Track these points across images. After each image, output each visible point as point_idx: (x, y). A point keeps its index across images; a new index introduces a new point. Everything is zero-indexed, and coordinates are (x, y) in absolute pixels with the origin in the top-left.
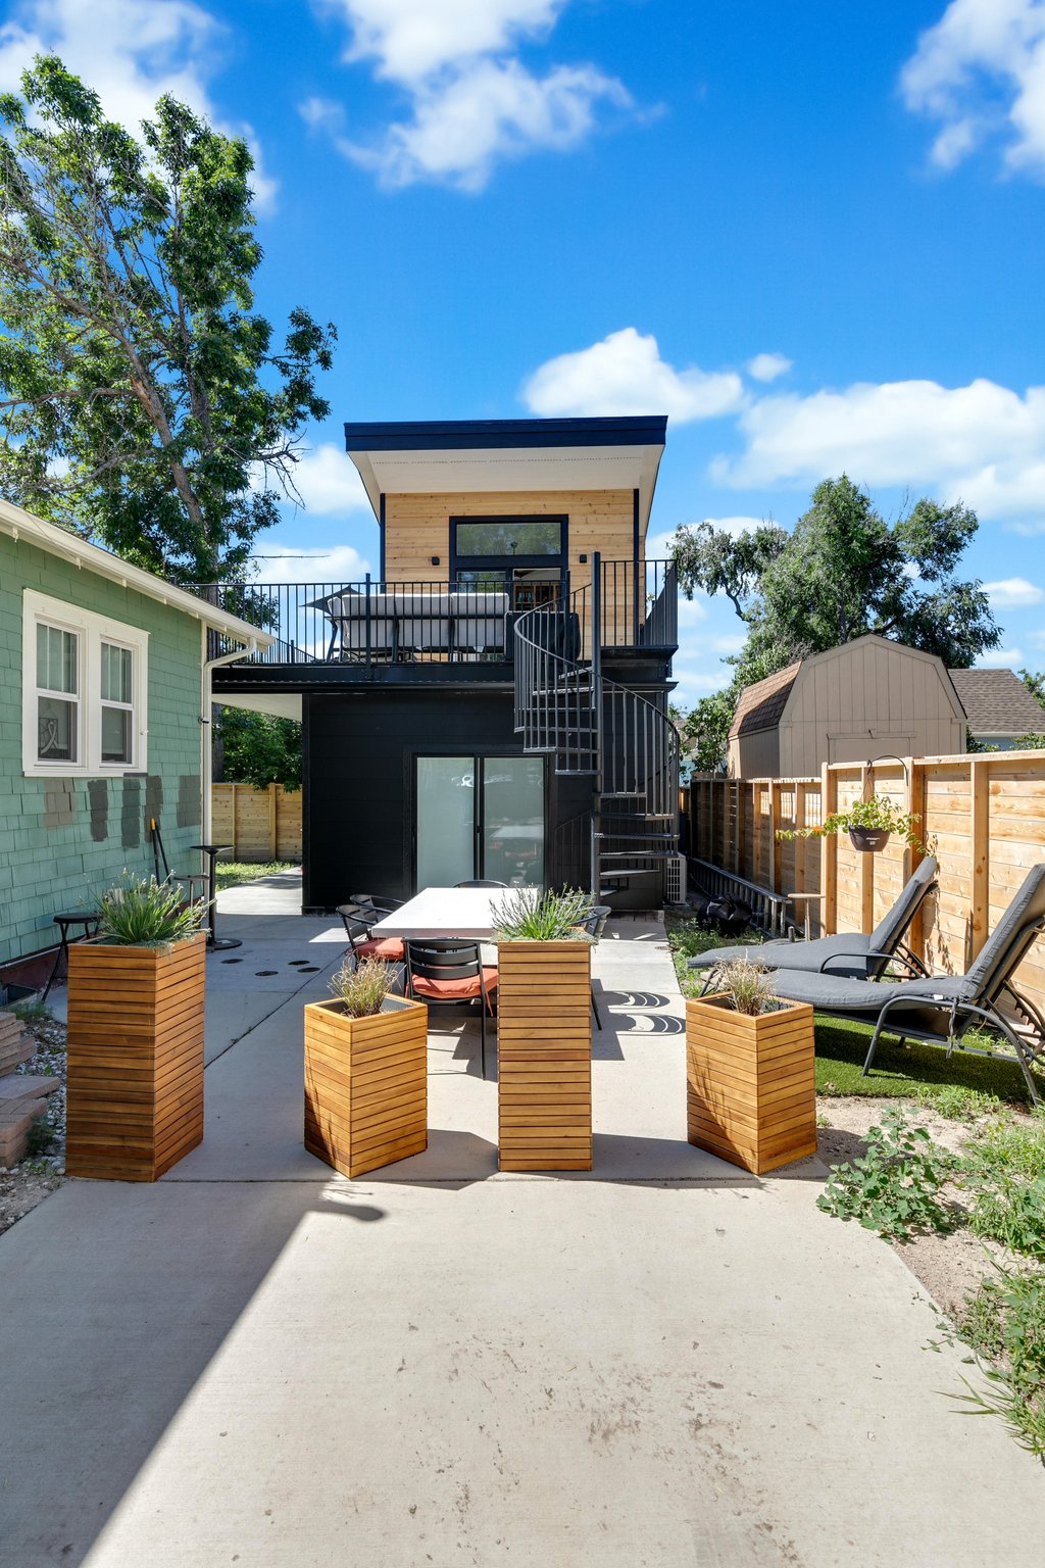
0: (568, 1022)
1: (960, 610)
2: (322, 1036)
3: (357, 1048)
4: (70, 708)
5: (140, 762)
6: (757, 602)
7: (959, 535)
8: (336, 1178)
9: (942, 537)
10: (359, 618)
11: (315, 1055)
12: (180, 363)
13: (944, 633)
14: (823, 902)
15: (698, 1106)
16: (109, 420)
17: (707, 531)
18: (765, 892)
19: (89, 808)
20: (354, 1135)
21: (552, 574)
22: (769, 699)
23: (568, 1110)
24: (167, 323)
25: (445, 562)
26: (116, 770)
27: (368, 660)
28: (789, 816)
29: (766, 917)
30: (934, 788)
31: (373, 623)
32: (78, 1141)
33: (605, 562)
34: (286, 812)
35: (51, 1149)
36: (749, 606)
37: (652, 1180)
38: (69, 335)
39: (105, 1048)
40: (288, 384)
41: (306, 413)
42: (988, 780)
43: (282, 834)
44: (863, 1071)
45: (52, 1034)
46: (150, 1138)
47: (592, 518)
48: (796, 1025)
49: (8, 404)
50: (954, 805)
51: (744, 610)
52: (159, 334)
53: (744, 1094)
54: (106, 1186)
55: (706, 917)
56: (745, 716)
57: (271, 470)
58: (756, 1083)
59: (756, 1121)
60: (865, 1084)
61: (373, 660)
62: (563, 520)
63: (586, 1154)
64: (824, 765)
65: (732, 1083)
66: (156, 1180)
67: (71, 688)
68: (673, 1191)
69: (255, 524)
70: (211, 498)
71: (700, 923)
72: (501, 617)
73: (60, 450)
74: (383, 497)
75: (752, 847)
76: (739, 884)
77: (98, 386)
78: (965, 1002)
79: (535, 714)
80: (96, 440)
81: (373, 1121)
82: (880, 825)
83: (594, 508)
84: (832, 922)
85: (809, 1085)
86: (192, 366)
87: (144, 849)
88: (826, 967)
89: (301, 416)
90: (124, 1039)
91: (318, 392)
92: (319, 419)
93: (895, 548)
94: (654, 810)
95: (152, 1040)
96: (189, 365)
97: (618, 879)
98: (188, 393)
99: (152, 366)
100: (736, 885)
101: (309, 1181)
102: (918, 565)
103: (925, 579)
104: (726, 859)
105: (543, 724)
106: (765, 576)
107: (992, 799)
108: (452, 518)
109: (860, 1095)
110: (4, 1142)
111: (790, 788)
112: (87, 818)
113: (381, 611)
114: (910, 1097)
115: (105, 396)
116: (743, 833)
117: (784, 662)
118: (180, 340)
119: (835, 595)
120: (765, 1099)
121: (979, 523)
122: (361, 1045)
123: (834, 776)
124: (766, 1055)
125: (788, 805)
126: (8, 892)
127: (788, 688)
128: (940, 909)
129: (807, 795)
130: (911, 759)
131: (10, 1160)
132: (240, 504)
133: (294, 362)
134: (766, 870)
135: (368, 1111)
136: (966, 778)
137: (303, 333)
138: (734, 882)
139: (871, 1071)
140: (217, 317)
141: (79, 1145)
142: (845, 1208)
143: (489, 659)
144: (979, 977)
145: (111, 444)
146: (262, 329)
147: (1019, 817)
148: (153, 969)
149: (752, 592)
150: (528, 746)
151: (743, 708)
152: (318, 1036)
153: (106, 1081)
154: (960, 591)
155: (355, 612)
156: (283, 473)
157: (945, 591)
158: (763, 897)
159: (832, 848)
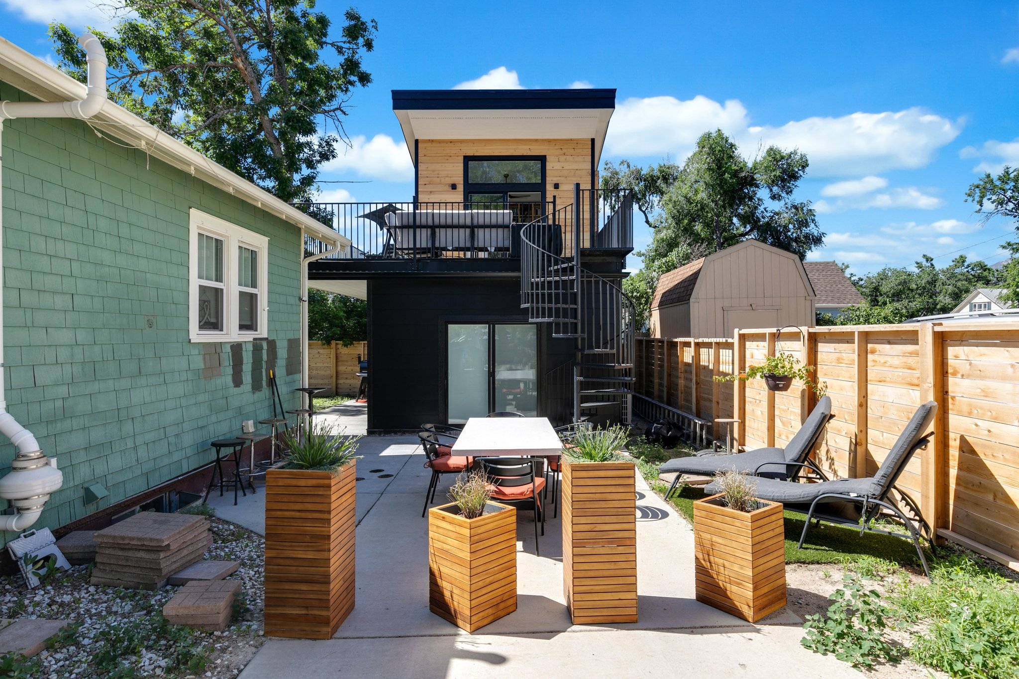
0: (621, 519)
1: (797, 221)
2: (445, 532)
3: (474, 540)
4: (218, 293)
5: (263, 330)
6: (660, 215)
7: (797, 170)
8: (460, 633)
9: (784, 171)
10: (408, 227)
11: (438, 545)
12: (266, 44)
13: (786, 237)
14: (736, 426)
15: (704, 574)
16: (216, 85)
17: (626, 166)
18: (691, 417)
19: (231, 364)
20: (473, 602)
21: (535, 196)
22: (681, 282)
23: (621, 581)
24: (256, 16)
25: (460, 188)
26: (248, 337)
27: (415, 256)
28: (706, 364)
29: (692, 434)
30: (822, 347)
31: (418, 231)
32: (273, 611)
33: (583, 190)
34: (343, 361)
35: (248, 616)
36: (655, 217)
37: (682, 628)
38: (186, 24)
39: (294, 544)
40: (343, 61)
41: (355, 82)
42: (867, 343)
43: (340, 377)
44: (799, 546)
45: (218, 527)
46: (327, 608)
47: (562, 158)
48: (774, 518)
49: (144, 72)
50: (839, 360)
51: (651, 220)
52: (251, 24)
53: (742, 567)
54: (296, 643)
55: (651, 434)
56: (664, 294)
57: (329, 120)
58: (751, 559)
59: (751, 586)
60: (803, 555)
61: (418, 256)
62: (542, 159)
63: (633, 611)
64: (736, 331)
65: (732, 559)
66: (331, 638)
67: (219, 278)
68: (699, 636)
69: (319, 158)
70: (289, 140)
71: (648, 439)
72: (508, 227)
73: (182, 105)
74: (417, 142)
75: (677, 385)
76: (669, 411)
77: (209, 60)
78: (872, 498)
79: (532, 294)
80: (207, 98)
81: (484, 591)
82: (786, 373)
83: (564, 151)
84: (742, 437)
85: (781, 559)
86: (276, 47)
87: (265, 392)
88: (758, 471)
89: (352, 83)
90: (308, 537)
91: (364, 68)
92: (364, 85)
93: (753, 179)
94: (621, 361)
95: (329, 537)
96: (273, 47)
97: (590, 408)
98: (272, 66)
99: (245, 46)
100: (667, 411)
101: (441, 635)
102: (768, 190)
103: (773, 199)
104: (656, 392)
105: (543, 302)
106: (666, 197)
107: (870, 357)
108: (465, 157)
109: (800, 563)
110: (218, 613)
111: (708, 345)
112: (230, 371)
113: (424, 222)
114: (835, 563)
115: (214, 67)
116: (669, 375)
117: (687, 258)
118: (266, 29)
119: (713, 210)
120: (757, 570)
121: (809, 162)
122: (476, 538)
123: (743, 338)
124: (757, 539)
125: (706, 357)
126: (180, 426)
127: (696, 275)
128: (828, 430)
129: (721, 350)
130: (806, 328)
131: (222, 625)
132: (309, 144)
133: (347, 45)
134: (690, 401)
135: (481, 584)
136: (852, 341)
137: (355, 26)
138: (665, 409)
139: (804, 545)
140: (292, 13)
141: (274, 614)
142: (823, 646)
143: (500, 256)
144: (882, 481)
145: (218, 101)
146: (323, 21)
147: (892, 369)
148: (329, 487)
149: (656, 208)
150: (532, 318)
151: (661, 288)
152: (441, 531)
153: (295, 568)
154: (796, 208)
155: (405, 222)
156: (337, 122)
157: (787, 208)
158: (689, 421)
159: (742, 387)
